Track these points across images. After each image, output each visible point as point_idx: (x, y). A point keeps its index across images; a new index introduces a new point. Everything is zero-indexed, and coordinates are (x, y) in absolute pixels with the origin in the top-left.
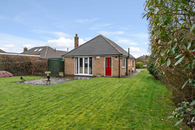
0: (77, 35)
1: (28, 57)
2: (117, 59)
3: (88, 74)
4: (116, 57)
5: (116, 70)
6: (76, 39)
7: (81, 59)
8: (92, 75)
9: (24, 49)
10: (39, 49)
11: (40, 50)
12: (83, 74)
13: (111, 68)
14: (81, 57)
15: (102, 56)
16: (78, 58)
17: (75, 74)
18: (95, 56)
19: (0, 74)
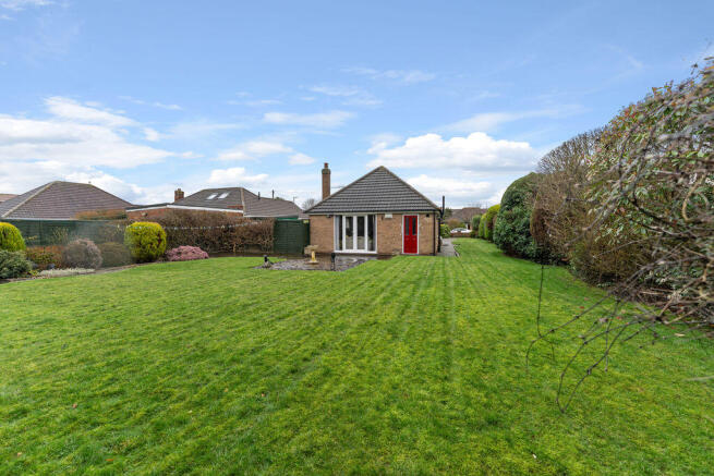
0: (326, 165)
1: (225, 213)
2: (430, 220)
3: (366, 251)
4: (428, 216)
5: (427, 241)
6: (326, 173)
8: (375, 252)
9: (176, 192)
10: (220, 195)
11: (223, 196)
12: (355, 250)
13: (415, 238)
14: (349, 215)
15: (395, 212)
16: (341, 217)
17: (336, 251)
18: (382, 213)
19: (186, 253)
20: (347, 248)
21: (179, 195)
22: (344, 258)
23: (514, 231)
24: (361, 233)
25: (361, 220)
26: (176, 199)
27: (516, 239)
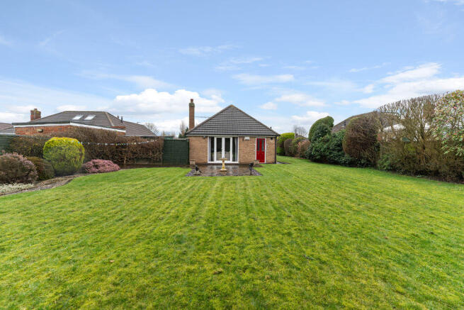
0: (192, 100)
2: (273, 141)
3: (230, 162)
4: (272, 139)
5: (271, 155)
6: (192, 106)
7: (219, 141)
8: (237, 163)
9: (32, 111)
10: (84, 117)
11: (90, 118)
13: (264, 152)
14: (219, 136)
15: (252, 136)
16: (214, 138)
17: (209, 162)
18: (242, 136)
19: (104, 166)
20: (217, 159)
21: (36, 115)
22: (215, 167)
23: (328, 148)
24: (227, 149)
25: (227, 141)
26: (32, 118)
27: (330, 153)
